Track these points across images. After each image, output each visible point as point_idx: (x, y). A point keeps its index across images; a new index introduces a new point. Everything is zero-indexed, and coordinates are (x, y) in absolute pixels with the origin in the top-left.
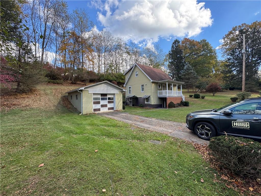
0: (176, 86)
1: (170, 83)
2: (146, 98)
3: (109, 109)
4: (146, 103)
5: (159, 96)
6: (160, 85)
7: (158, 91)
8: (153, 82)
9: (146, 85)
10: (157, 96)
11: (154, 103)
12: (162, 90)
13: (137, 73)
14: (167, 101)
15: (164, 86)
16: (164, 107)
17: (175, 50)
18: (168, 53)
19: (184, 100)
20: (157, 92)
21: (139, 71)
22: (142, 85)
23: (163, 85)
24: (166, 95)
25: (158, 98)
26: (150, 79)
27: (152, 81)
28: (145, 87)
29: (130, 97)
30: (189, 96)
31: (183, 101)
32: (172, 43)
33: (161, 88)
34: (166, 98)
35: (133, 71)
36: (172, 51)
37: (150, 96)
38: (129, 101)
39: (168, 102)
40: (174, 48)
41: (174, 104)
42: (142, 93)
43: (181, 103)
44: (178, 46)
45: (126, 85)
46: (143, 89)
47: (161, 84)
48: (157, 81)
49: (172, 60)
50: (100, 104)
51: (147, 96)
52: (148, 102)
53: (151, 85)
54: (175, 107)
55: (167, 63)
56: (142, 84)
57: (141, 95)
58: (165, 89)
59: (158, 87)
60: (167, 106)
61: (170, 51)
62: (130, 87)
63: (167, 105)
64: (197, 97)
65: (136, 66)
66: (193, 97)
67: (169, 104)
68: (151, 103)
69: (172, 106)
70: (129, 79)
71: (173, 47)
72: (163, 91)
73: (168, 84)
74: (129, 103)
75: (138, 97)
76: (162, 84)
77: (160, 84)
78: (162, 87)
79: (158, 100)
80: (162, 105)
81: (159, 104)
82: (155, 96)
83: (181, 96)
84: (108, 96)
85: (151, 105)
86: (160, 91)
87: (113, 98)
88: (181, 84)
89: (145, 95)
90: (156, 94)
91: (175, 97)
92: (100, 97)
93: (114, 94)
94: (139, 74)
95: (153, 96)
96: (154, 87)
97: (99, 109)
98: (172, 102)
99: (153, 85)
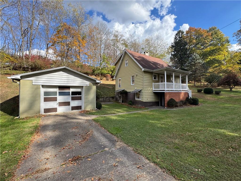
0: (179, 77)
1: (170, 72)
2: (137, 93)
3: (73, 108)
5: (154, 91)
6: (156, 76)
7: (153, 83)
8: (145, 72)
9: (136, 75)
11: (147, 100)
13: (127, 62)
14: (165, 97)
15: (162, 78)
17: (178, 41)
18: (170, 45)
19: (190, 96)
20: (151, 85)
22: (132, 77)
23: (160, 76)
24: (164, 89)
25: (153, 93)
26: (141, 67)
27: (143, 69)
28: (135, 79)
30: (197, 91)
31: (189, 98)
32: (175, 34)
33: (157, 79)
34: (164, 92)
35: (122, 60)
36: (176, 43)
37: (141, 91)
38: (118, 96)
39: (167, 98)
40: (177, 40)
42: (133, 86)
43: (186, 100)
44: (181, 37)
45: (116, 77)
46: (133, 81)
47: (157, 75)
48: (152, 70)
49: (175, 53)
50: (56, 101)
52: (139, 98)
53: (142, 75)
54: (177, 107)
55: (169, 56)
56: (133, 75)
57: (131, 89)
58: (163, 81)
59: (153, 78)
60: (166, 105)
61: (173, 43)
62: (120, 79)
63: (166, 102)
64: (208, 91)
65: (126, 53)
66: (203, 91)
67: (168, 102)
68: (142, 100)
69: (172, 104)
71: (176, 38)
72: (160, 83)
73: (166, 75)
74: (119, 99)
75: (128, 91)
76: (159, 74)
77: (155, 74)
78: (159, 79)
79: (153, 96)
80: (159, 102)
81: (154, 101)
82: (148, 90)
83: (186, 91)
84: (72, 90)
85: (143, 102)
86: (156, 83)
87: (80, 93)
88: (187, 74)
89: (136, 89)
90: (149, 88)
91: (178, 92)
92: (57, 90)
93: (81, 87)
94: (129, 62)
95: (146, 90)
96: (147, 78)
97: (55, 110)
98: (172, 99)
99: (145, 75)
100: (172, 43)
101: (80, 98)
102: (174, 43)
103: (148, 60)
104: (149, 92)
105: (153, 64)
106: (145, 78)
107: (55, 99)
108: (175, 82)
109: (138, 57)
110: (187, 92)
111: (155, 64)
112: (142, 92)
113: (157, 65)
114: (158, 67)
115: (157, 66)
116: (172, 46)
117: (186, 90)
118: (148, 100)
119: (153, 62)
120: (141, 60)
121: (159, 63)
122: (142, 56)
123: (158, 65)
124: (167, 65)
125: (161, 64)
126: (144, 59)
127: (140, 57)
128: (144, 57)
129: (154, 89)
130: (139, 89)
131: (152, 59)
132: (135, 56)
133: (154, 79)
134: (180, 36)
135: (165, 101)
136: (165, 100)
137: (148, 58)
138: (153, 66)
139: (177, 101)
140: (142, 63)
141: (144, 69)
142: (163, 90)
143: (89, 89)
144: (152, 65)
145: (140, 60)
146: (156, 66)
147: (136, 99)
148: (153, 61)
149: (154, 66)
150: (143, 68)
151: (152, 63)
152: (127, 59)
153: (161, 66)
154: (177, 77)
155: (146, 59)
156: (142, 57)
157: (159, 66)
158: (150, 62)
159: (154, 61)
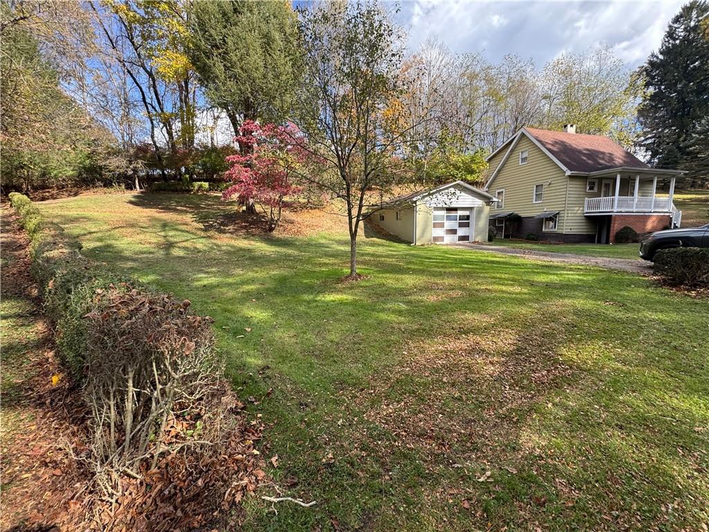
0: (652, 182)
1: (630, 174)
2: (546, 219)
3: (461, 238)
5: (587, 213)
6: (594, 183)
7: (586, 199)
8: (570, 177)
9: (550, 184)
10: (581, 212)
11: (569, 230)
12: (600, 196)
13: (525, 155)
14: (612, 225)
15: (607, 186)
16: (599, 242)
20: (582, 202)
21: (530, 150)
22: (537, 186)
23: (604, 182)
24: (611, 210)
25: (583, 218)
26: (565, 168)
27: (568, 173)
28: (545, 190)
29: (500, 216)
32: (670, 20)
33: (596, 190)
34: (611, 215)
35: (512, 151)
36: (666, 52)
37: (558, 213)
38: (495, 226)
39: (616, 227)
40: (675, 39)
41: (636, 234)
42: (537, 205)
44: (695, 28)
46: (538, 196)
47: (596, 181)
48: (587, 173)
49: (659, 88)
50: (444, 227)
51: (549, 214)
52: (552, 228)
53: (565, 183)
54: (637, 242)
55: (635, 103)
56: (538, 183)
57: (530, 209)
58: (610, 194)
59: (588, 188)
60: (611, 238)
61: (656, 51)
62: (502, 192)
63: (612, 234)
65: (523, 135)
67: (617, 233)
68: (560, 231)
69: (626, 237)
70: (499, 171)
71: (671, 34)
72: (602, 198)
73: (621, 179)
74: (495, 233)
75: (523, 215)
76: (600, 179)
77: (593, 181)
78: (600, 189)
79: (583, 221)
80: (595, 235)
81: (584, 233)
82: (575, 212)
83: (667, 212)
84: (460, 213)
85: (562, 234)
86: (593, 199)
87: (468, 218)
88: (674, 176)
89: (547, 211)
90: (577, 208)
91: (643, 214)
92: (444, 213)
93: (471, 209)
94: (530, 155)
95: (570, 212)
96: (574, 188)
97: (442, 239)
98: (626, 228)
99: (571, 183)
100: (653, 55)
101: (467, 225)
102: (661, 53)
103: (574, 146)
104: (577, 215)
105: (587, 157)
106: (570, 189)
107: (442, 225)
108: (640, 194)
109: (553, 145)
110: (668, 214)
111: (593, 154)
112: (561, 215)
113: (597, 156)
114: (601, 161)
115: (598, 159)
116: (651, 63)
117: (667, 210)
118: (572, 230)
119: (587, 150)
120: (561, 151)
121: (602, 150)
122: (561, 140)
123: (600, 158)
124: (621, 153)
125: (606, 152)
126: (566, 146)
127: (556, 143)
128: (564, 139)
129: (586, 211)
130: (556, 210)
131: (583, 142)
132: (547, 143)
133: (590, 189)
134: (692, 24)
135: (611, 232)
136: (612, 229)
137: (573, 142)
138: (588, 163)
139: (638, 232)
140: (564, 158)
141: (571, 172)
142: (609, 210)
143: (480, 211)
144: (585, 160)
145: (558, 152)
146: (594, 160)
147: (543, 230)
148: (587, 147)
149: (590, 162)
150: (568, 170)
151: (585, 155)
152: (527, 149)
153: (606, 158)
154: (646, 182)
155: (570, 145)
156: (562, 142)
157: (603, 159)
158: (580, 152)
159: (590, 148)
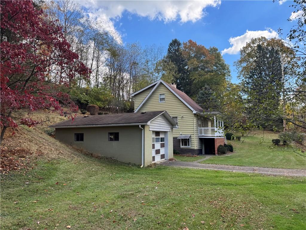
2: (182, 140)
4: (183, 147)
5: (200, 136)
6: (199, 119)
9: (183, 117)
10: (197, 135)
11: (197, 147)
12: (201, 127)
13: (163, 97)
20: (197, 130)
21: (166, 94)
23: (202, 118)
24: (213, 135)
25: (199, 139)
26: (192, 109)
27: (194, 112)
34: (214, 138)
37: (190, 136)
47: (200, 117)
50: (154, 148)
52: (186, 145)
53: (192, 118)
56: (175, 116)
58: (204, 126)
60: (216, 152)
63: (216, 149)
65: (161, 84)
67: (218, 148)
68: (193, 148)
69: (222, 151)
78: (201, 122)
79: (199, 143)
81: (200, 149)
84: (161, 135)
85: (193, 150)
89: (181, 134)
93: (164, 133)
94: (166, 97)
96: (196, 121)
99: (195, 118)
101: (164, 146)
112: (192, 137)
135: (215, 147)
141: (197, 112)
147: (181, 147)
150: (194, 110)
